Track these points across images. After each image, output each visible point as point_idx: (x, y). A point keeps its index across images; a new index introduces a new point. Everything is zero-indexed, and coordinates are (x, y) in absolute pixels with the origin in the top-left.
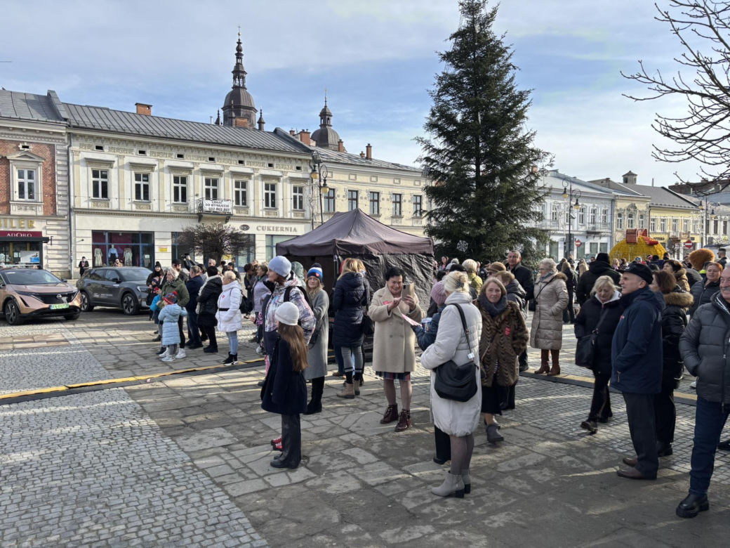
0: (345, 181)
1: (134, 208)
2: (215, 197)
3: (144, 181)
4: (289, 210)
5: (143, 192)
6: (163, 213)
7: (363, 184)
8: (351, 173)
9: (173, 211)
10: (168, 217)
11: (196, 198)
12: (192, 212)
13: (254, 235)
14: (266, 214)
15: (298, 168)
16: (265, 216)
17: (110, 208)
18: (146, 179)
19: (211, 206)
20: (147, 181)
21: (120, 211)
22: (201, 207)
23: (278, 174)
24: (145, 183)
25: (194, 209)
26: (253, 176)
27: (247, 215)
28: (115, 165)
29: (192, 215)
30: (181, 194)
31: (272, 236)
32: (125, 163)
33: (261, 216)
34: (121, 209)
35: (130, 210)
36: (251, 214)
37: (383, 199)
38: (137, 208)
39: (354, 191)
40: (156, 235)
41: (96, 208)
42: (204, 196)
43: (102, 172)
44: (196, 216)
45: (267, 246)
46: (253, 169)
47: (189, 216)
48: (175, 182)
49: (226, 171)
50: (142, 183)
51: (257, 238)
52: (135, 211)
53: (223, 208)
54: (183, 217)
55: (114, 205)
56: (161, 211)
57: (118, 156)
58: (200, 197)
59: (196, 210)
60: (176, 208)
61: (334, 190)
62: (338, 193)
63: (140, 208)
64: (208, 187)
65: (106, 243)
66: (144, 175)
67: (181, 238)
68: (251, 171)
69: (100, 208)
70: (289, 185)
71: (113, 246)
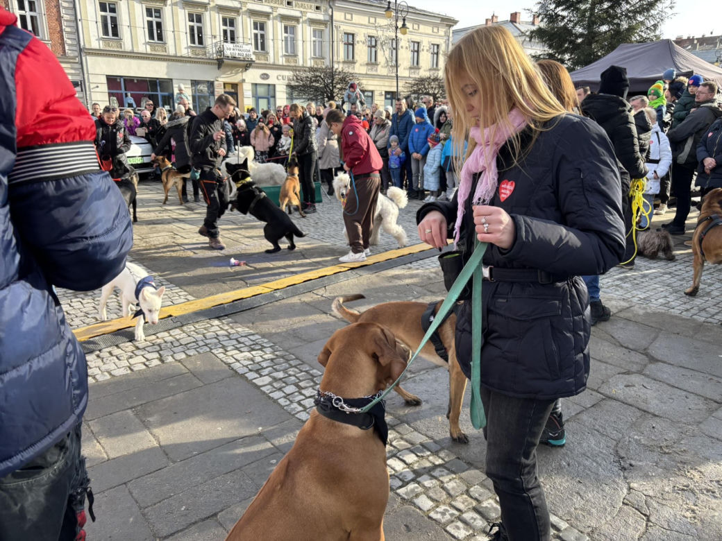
0: (365, 26)
1: (149, 51)
2: (233, 39)
3: (156, 17)
4: (309, 57)
5: (156, 31)
6: (181, 57)
7: (383, 28)
8: (371, 15)
9: (190, 55)
10: (186, 62)
11: (214, 41)
12: (211, 57)
13: (274, 85)
14: (286, 62)
15: (318, 8)
16: (285, 64)
17: (123, 50)
18: (158, 15)
19: (232, 51)
20: (159, 17)
21: (133, 53)
22: (221, 52)
23: (297, 14)
24: (158, 20)
25: (213, 54)
26: (271, 16)
27: (266, 62)
30: (197, 36)
33: (281, 63)
34: (135, 50)
35: (145, 52)
36: (271, 61)
37: (402, 47)
38: (152, 50)
39: (373, 37)
40: (174, 81)
41: (108, 48)
42: (222, 39)
43: (109, 4)
44: (216, 62)
45: (287, 98)
46: (272, 7)
47: (208, 62)
48: (190, 21)
49: (244, 9)
50: (154, 20)
51: (278, 88)
52: (151, 54)
53: (245, 53)
54: (204, 63)
55: (127, 46)
56: (179, 55)
58: (218, 39)
59: (215, 55)
60: (194, 52)
61: (353, 35)
62: (357, 39)
63: (155, 50)
64: (225, 28)
65: (123, 91)
66: (155, 10)
67: (201, 88)
68: (270, 11)
69: (111, 49)
70: (308, 28)
71: (129, 94)
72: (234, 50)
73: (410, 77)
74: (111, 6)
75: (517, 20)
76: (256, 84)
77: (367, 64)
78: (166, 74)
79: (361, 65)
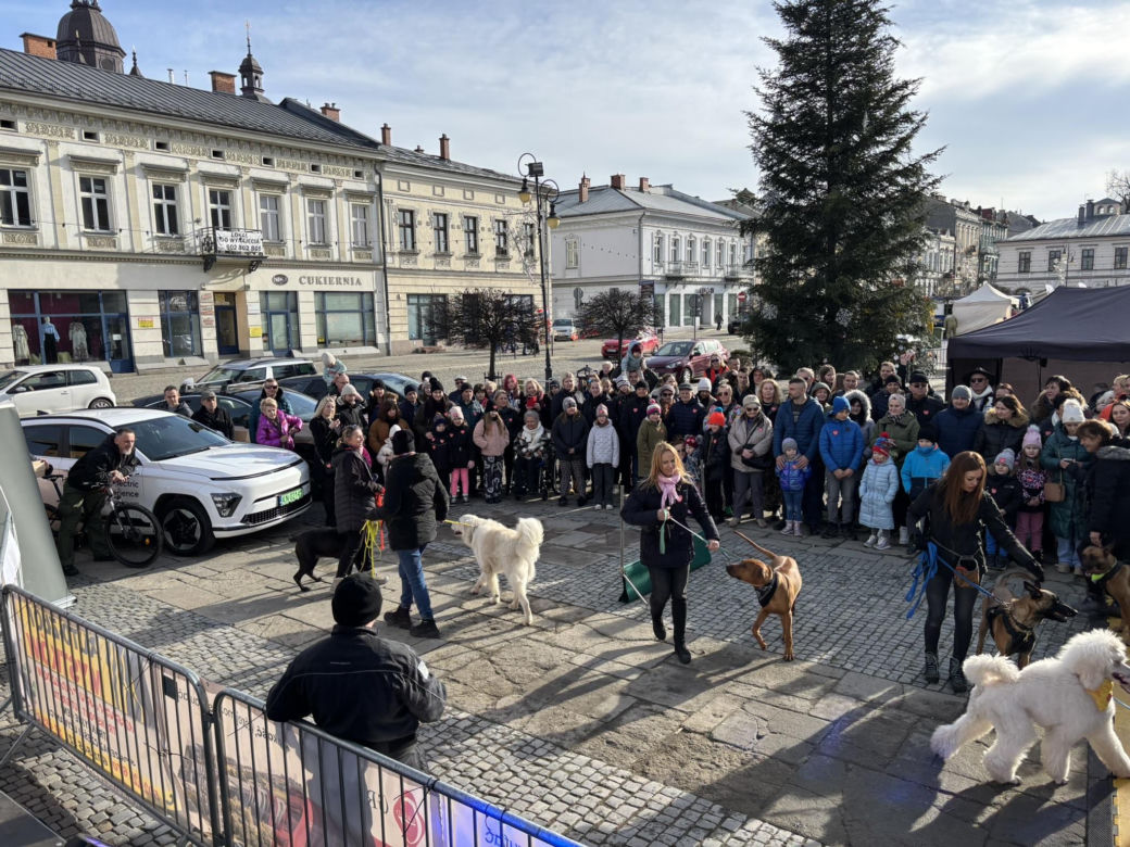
1: (85, 245)
2: (227, 226)
3: (97, 191)
4: (347, 246)
5: (98, 214)
6: (142, 254)
7: (455, 202)
8: (435, 182)
9: (157, 250)
10: (150, 261)
11: (197, 227)
12: (193, 253)
13: (295, 293)
14: (312, 255)
15: (358, 174)
16: (311, 259)
17: (39, 246)
18: (100, 188)
19: (229, 243)
20: (103, 192)
21: (58, 250)
22: (210, 244)
23: (328, 183)
24: (101, 196)
25: (196, 247)
26: (288, 187)
27: (282, 257)
28: (42, 159)
29: (193, 259)
30: (168, 219)
31: (323, 293)
32: (60, 156)
33: (305, 258)
34: (61, 246)
35: (78, 248)
36: (290, 255)
37: (483, 229)
38: (89, 245)
39: (441, 214)
40: (129, 294)
41: (12, 245)
42: (210, 225)
43: (14, 172)
44: (201, 259)
45: (316, 312)
46: (288, 174)
47: (188, 260)
49: (245, 177)
50: (94, 196)
51: (301, 297)
52: (89, 252)
53: (250, 245)
54: (181, 262)
55: (46, 238)
56: (137, 250)
57: (44, 141)
58: (203, 224)
59: (198, 250)
60: (161, 246)
61: (411, 212)
62: (418, 218)
63: (95, 245)
64: (214, 206)
65: (38, 314)
66: (95, 180)
67: (176, 302)
68: (286, 179)
69: (19, 246)
70: (345, 203)
71: (48, 319)
72: (232, 240)
73: (496, 272)
74: (18, 175)
75: (622, 185)
76: (266, 293)
77: (435, 255)
78: (118, 282)
79: (426, 257)
